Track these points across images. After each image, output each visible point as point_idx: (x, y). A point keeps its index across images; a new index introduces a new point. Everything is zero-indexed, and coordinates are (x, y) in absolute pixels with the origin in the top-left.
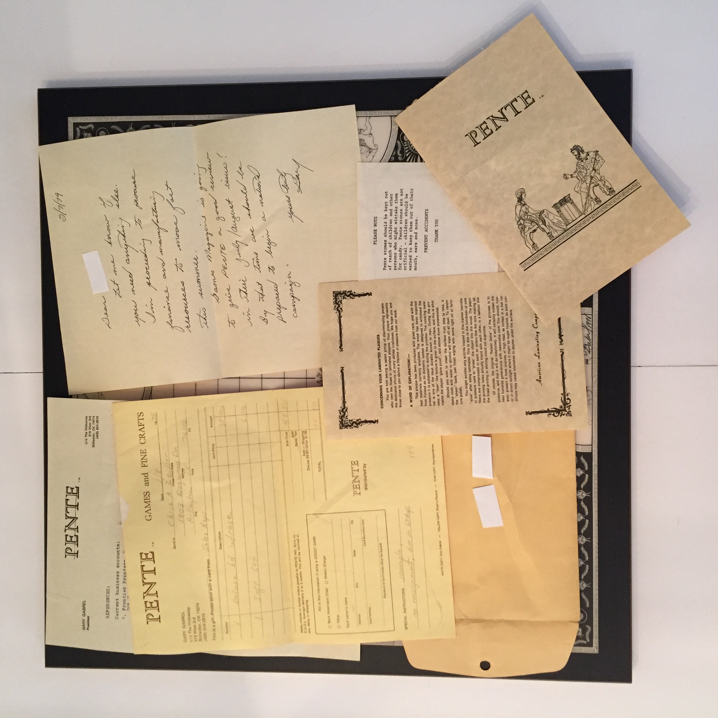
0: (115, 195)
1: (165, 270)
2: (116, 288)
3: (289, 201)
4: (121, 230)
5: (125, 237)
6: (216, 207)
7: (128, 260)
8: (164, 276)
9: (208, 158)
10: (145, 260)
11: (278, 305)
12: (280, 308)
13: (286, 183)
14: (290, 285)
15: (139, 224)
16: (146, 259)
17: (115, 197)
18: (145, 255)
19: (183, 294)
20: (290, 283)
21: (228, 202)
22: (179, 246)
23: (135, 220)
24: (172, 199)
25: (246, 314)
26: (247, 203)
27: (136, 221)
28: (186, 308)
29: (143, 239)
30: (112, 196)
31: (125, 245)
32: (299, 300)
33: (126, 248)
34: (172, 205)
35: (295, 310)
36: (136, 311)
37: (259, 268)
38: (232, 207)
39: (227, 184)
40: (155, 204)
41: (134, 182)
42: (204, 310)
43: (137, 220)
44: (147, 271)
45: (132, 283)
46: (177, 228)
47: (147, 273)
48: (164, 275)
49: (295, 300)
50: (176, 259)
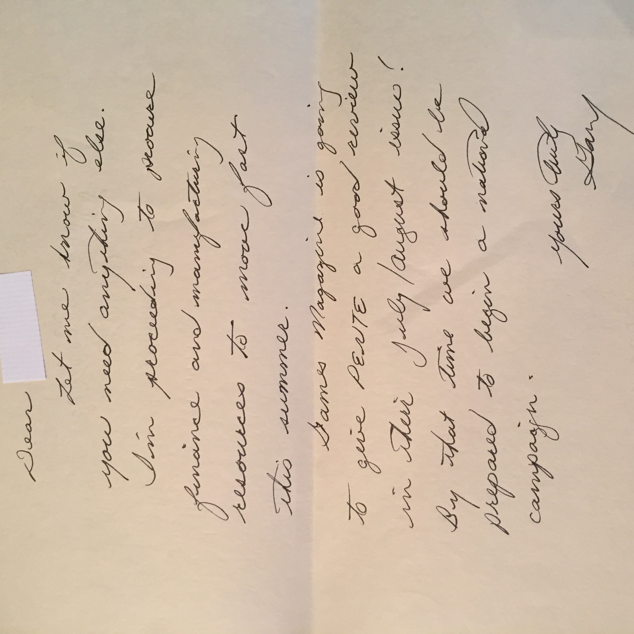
0: (97, 135)
1: (199, 348)
2: (64, 376)
3: (557, 207)
4: (99, 228)
5: (106, 246)
6: (357, 198)
7: (107, 309)
8: (195, 364)
9: (351, 68)
10: (151, 313)
11: (490, 481)
12: (497, 490)
13: (555, 157)
14: (531, 431)
15: (148, 218)
16: (154, 311)
17: (97, 141)
18: (153, 300)
19: (239, 418)
20: (532, 427)
21: (392, 190)
22: (245, 288)
23: (139, 207)
24: (244, 165)
25: (400, 493)
26: (443, 196)
27: (141, 210)
28: (240, 454)
29: (152, 259)
30: (87, 137)
31: (104, 267)
32: (552, 478)
33: (103, 276)
34: (240, 180)
35: (536, 502)
36: (106, 444)
37: (452, 374)
38: (399, 205)
39: (396, 142)
40: (196, 170)
41: (150, 108)
42: (288, 467)
43: (143, 207)
44: (152, 345)
45: (107, 369)
46: (245, 242)
47: (152, 348)
48: (196, 360)
49: (541, 475)
50: (232, 323)
